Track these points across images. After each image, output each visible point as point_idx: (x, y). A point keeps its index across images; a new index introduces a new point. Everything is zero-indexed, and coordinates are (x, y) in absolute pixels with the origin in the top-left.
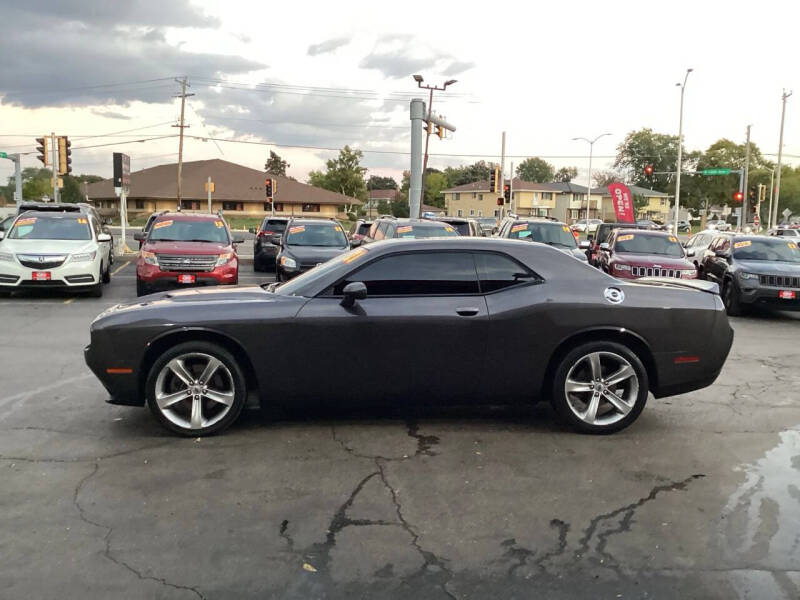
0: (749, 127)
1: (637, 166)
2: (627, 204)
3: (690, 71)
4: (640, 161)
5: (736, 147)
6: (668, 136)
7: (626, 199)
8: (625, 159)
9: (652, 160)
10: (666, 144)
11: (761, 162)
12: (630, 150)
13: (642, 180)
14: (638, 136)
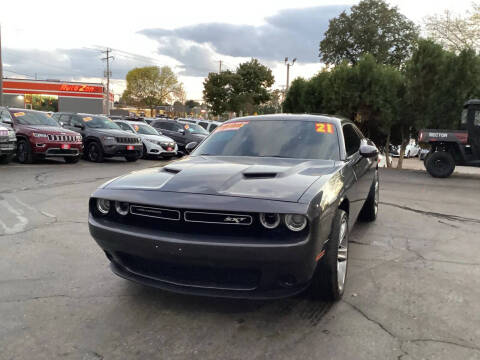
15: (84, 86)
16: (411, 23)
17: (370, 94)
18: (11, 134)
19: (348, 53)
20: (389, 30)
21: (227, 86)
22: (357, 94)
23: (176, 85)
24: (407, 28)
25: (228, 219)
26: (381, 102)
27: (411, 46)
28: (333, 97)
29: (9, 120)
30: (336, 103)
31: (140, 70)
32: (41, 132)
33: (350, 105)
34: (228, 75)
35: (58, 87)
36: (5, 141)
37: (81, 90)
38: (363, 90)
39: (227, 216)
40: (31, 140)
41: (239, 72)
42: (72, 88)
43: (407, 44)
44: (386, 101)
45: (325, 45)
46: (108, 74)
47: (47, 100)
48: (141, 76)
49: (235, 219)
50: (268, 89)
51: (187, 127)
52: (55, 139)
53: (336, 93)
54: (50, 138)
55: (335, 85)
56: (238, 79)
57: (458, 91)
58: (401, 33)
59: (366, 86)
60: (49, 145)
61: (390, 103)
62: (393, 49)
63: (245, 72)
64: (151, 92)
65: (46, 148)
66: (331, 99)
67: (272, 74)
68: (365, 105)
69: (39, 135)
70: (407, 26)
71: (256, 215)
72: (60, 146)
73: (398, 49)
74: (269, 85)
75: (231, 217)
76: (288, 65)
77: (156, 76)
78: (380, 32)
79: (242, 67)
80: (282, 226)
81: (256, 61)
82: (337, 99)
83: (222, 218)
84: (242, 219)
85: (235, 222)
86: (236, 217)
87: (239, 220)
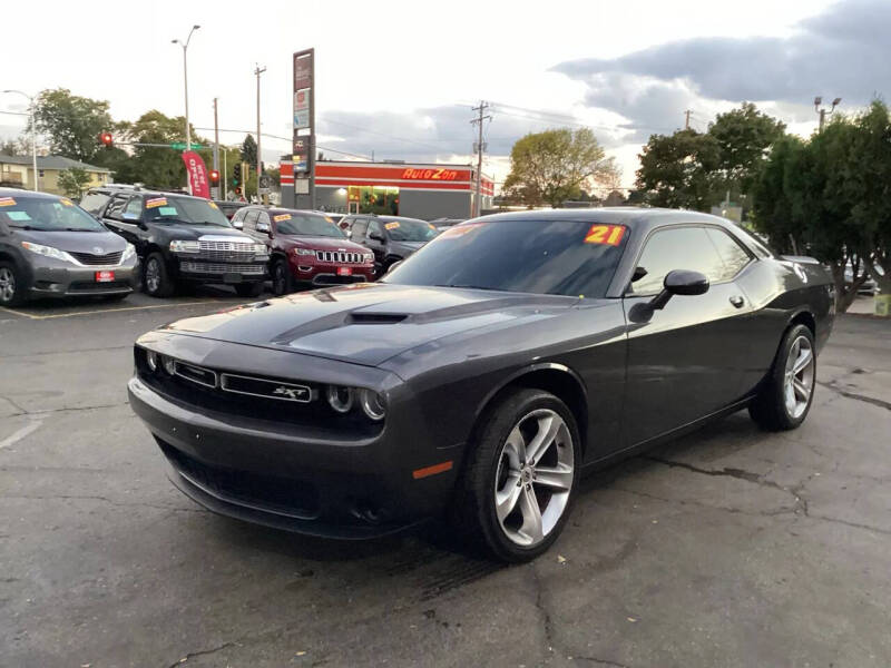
0: (215, 100)
1: (56, 133)
2: (202, 178)
3: (196, 27)
4: (61, 127)
5: (167, 120)
6: (90, 100)
7: (201, 172)
8: (40, 122)
9: (73, 126)
10: (89, 111)
11: (195, 139)
12: (45, 113)
13: (64, 150)
14: (55, 96)
15: (441, 170)
18: (260, 250)
21: (688, 159)
23: (601, 162)
25: (279, 391)
28: (847, 174)
29: (266, 228)
30: (851, 186)
31: (535, 137)
32: (308, 247)
34: (687, 139)
35: (399, 173)
36: (249, 260)
37: (435, 176)
39: (279, 386)
40: (292, 260)
41: (713, 131)
42: (421, 174)
46: (480, 148)
47: (382, 195)
48: (538, 148)
49: (290, 392)
52: (329, 257)
54: (321, 258)
55: (852, 149)
56: (710, 144)
60: (319, 269)
63: (725, 131)
64: (554, 177)
65: (314, 272)
69: (305, 252)
71: (322, 388)
72: (335, 269)
75: (285, 387)
76: (822, 113)
77: (565, 146)
79: (720, 120)
80: (357, 409)
81: (752, 107)
82: (853, 178)
83: (270, 389)
84: (300, 392)
85: (289, 396)
86: (292, 388)
87: (295, 393)
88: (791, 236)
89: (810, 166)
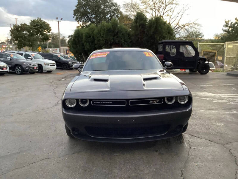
16: (116, 4)
17: (118, 37)
19: (88, 17)
20: (106, 6)
21: (25, 32)
22: (112, 38)
24: (115, 6)
25: (151, 102)
26: (123, 42)
27: (116, 14)
28: (101, 39)
30: (102, 42)
33: (109, 43)
34: (25, 26)
38: (114, 36)
41: (31, 24)
43: (115, 14)
44: (125, 41)
45: (76, 12)
49: (155, 102)
50: (48, 34)
51: (12, 56)
53: (102, 37)
55: (101, 33)
56: (31, 28)
57: (156, 36)
58: (112, 8)
59: (116, 33)
61: (127, 42)
62: (109, 16)
63: (34, 24)
66: (100, 40)
67: (50, 26)
68: (116, 43)
70: (114, 5)
73: (111, 16)
74: (49, 32)
75: (152, 100)
76: (58, 22)
78: (103, 7)
79: (32, 22)
81: (40, 19)
82: (103, 40)
83: (148, 102)
84: (158, 101)
85: (154, 103)
86: (155, 100)
87: (156, 102)
88: (82, 54)
89: (90, 37)
